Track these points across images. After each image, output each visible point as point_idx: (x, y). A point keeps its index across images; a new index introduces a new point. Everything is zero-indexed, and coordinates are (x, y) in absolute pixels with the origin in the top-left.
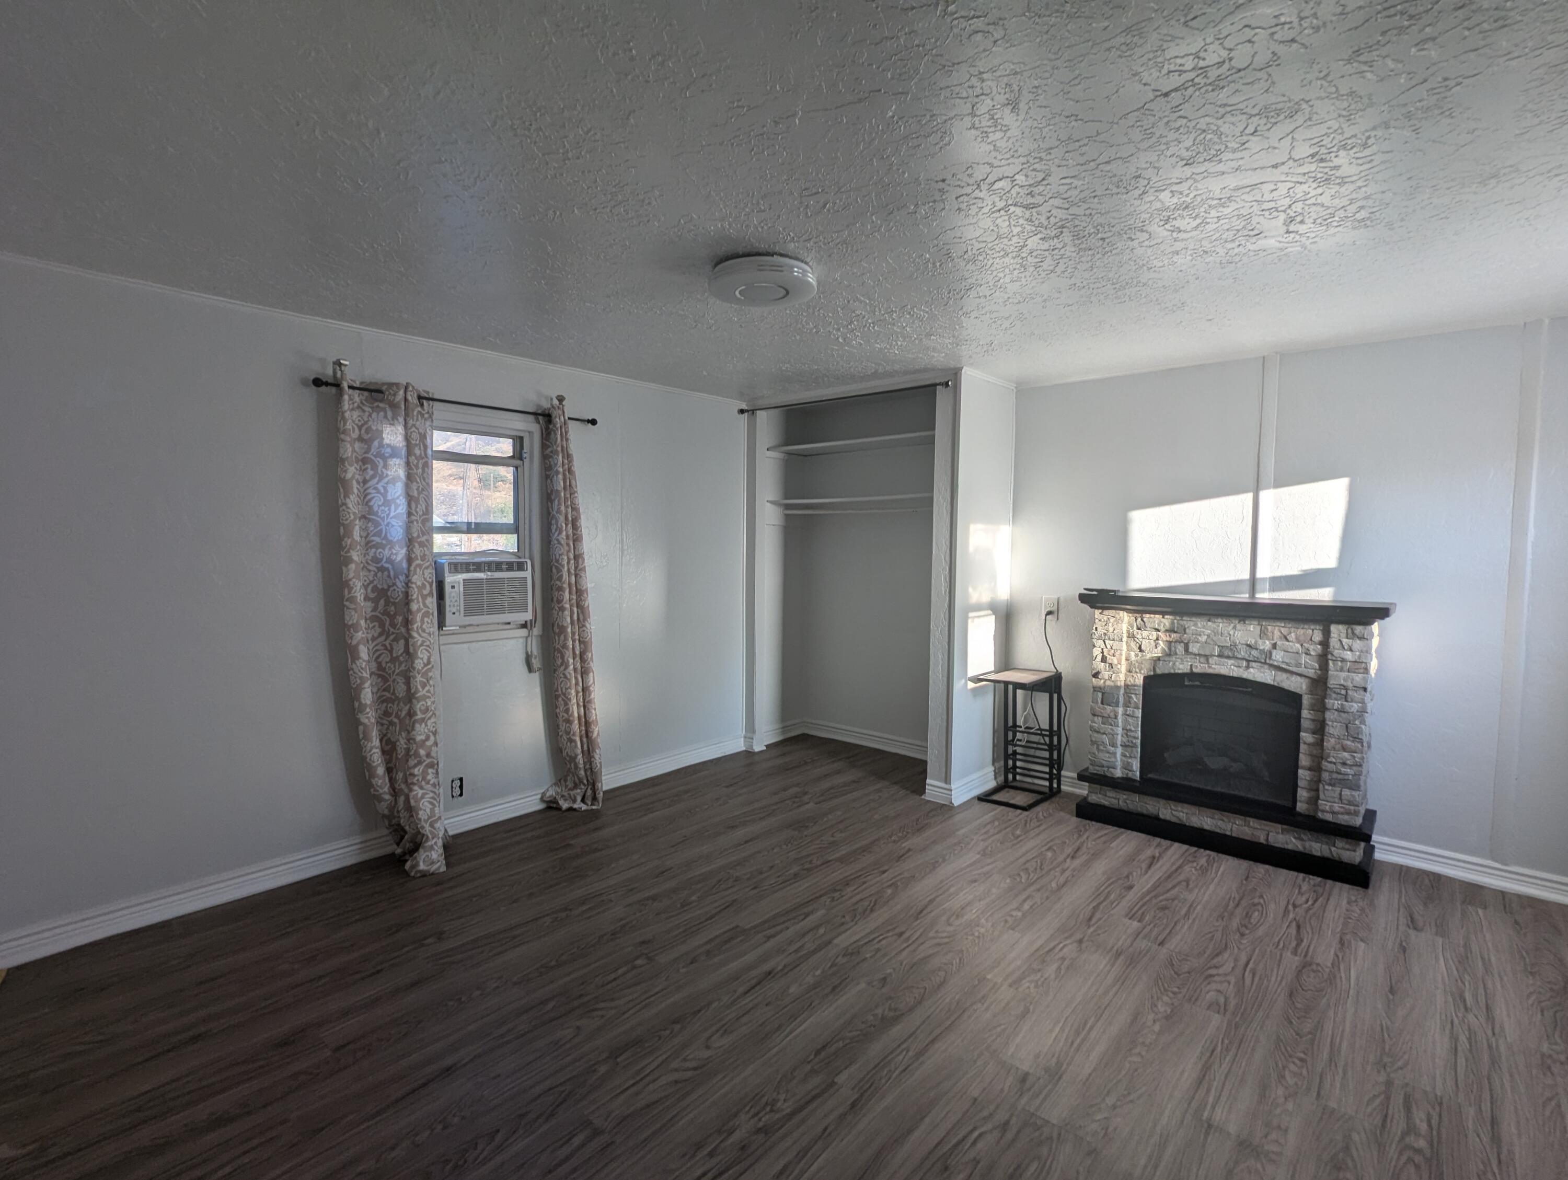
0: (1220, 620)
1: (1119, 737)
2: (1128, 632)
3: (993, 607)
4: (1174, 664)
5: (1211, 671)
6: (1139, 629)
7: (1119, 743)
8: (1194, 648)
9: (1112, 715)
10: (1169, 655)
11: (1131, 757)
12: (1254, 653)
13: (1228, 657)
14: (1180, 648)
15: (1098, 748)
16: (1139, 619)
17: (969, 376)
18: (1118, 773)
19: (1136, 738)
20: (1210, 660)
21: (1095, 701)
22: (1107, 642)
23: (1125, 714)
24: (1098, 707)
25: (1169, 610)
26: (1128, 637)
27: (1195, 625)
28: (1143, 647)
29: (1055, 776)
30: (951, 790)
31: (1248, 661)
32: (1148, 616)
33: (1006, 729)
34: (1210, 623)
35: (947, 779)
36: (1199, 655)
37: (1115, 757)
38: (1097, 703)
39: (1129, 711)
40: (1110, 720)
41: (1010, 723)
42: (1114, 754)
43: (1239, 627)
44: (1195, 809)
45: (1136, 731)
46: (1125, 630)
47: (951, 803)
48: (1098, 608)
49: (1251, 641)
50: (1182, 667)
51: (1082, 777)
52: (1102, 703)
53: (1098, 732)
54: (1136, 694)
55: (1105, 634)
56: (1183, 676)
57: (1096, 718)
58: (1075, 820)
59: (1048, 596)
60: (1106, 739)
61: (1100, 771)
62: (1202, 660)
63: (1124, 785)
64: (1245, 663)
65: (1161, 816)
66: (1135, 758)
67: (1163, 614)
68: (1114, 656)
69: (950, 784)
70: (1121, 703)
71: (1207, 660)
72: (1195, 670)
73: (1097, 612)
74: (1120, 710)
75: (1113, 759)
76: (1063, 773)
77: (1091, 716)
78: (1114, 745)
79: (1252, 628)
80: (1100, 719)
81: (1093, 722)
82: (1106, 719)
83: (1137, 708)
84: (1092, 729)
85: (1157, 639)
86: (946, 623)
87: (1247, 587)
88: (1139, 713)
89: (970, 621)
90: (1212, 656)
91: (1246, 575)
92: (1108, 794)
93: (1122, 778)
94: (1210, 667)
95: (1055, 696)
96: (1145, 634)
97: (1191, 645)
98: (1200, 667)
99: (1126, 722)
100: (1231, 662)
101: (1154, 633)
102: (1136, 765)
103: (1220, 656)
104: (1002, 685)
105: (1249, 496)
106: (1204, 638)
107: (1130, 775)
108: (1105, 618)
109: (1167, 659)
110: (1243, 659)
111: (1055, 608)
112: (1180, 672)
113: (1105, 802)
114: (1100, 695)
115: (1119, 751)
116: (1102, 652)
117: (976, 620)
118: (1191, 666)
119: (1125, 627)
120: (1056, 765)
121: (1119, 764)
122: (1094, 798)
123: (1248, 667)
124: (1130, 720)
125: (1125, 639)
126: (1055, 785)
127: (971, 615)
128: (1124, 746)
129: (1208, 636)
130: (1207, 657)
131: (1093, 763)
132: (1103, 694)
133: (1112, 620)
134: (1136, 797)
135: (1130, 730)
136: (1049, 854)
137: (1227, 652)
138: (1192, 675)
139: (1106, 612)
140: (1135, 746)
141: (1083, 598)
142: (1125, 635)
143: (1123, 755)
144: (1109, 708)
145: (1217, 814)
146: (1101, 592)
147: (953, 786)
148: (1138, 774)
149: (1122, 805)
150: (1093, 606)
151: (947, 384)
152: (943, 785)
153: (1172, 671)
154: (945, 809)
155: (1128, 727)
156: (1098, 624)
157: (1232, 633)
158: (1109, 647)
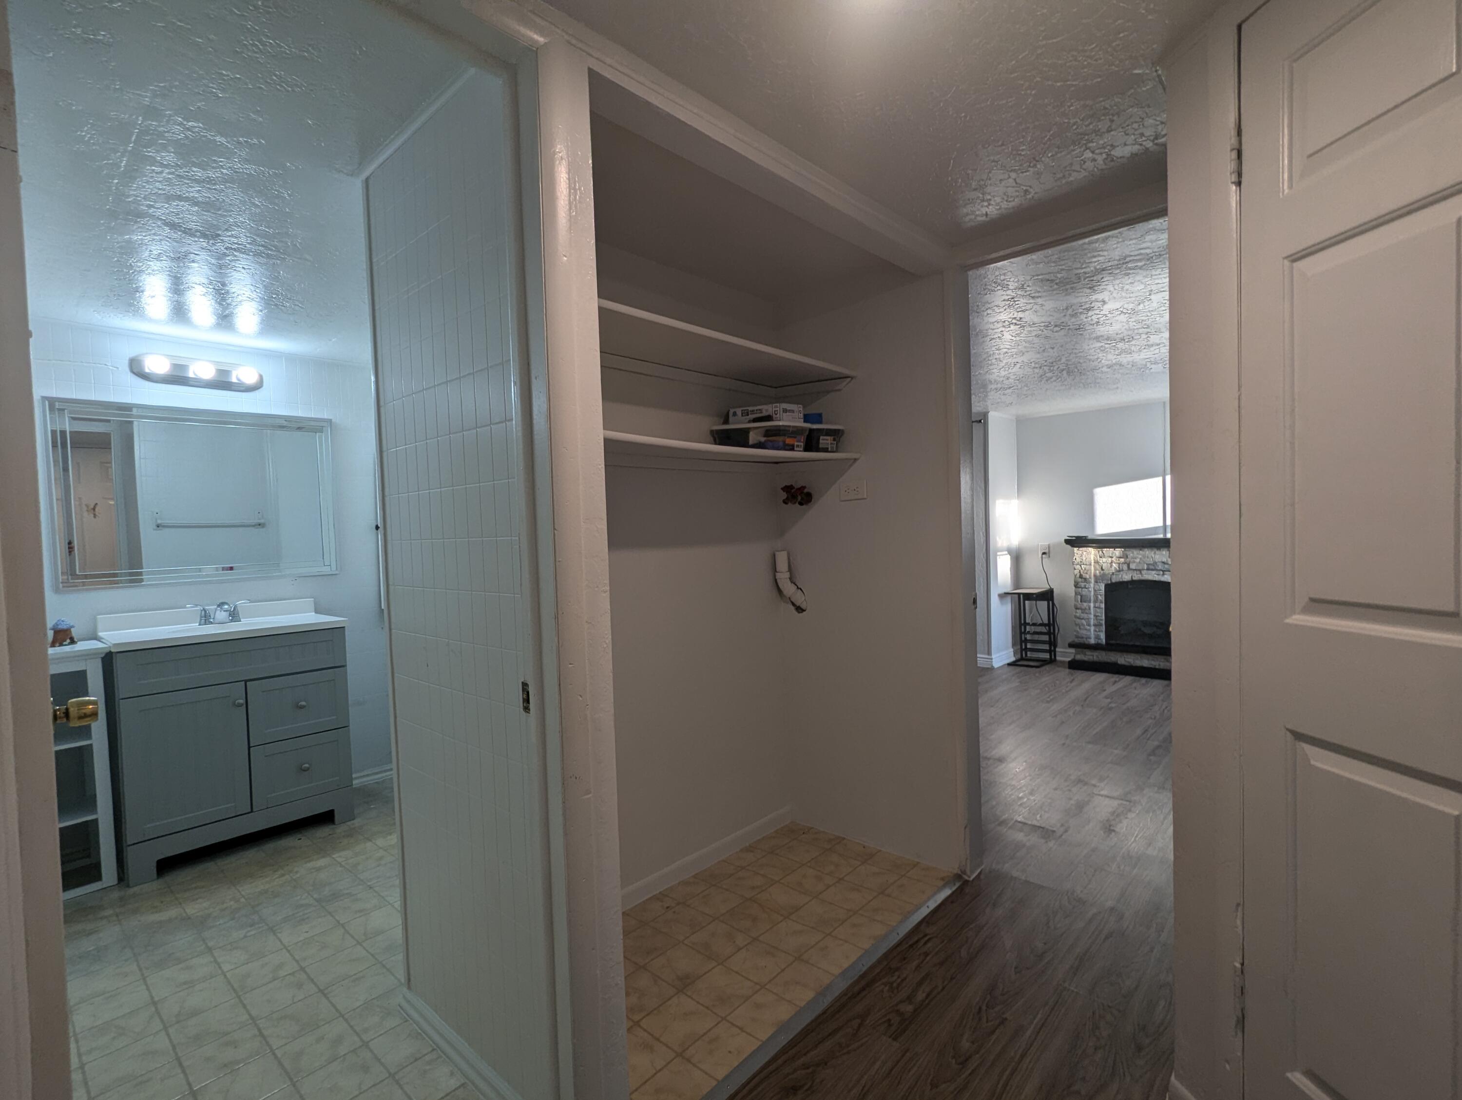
0: (1146, 549)
1: (1092, 620)
2: (1094, 560)
3: (1010, 551)
4: (1122, 576)
5: (1143, 578)
6: (1101, 557)
7: (1092, 623)
8: (1133, 566)
9: (1087, 608)
10: (1119, 571)
11: (1099, 631)
12: (1166, 566)
13: (1152, 570)
14: (1125, 567)
15: (1080, 629)
16: (1101, 552)
17: (993, 416)
18: (1092, 641)
19: (1102, 620)
20: (1143, 572)
21: (1076, 600)
22: (1082, 566)
23: (1095, 607)
24: (1079, 604)
25: (1118, 545)
26: (1095, 562)
27: (1133, 553)
28: (1103, 568)
29: (1052, 651)
30: (992, 659)
31: (1163, 571)
32: (1105, 549)
33: (1021, 625)
34: (1141, 552)
35: (989, 653)
36: (1136, 570)
37: (1091, 632)
38: (1078, 602)
39: (1097, 605)
40: (1086, 611)
41: (1023, 622)
42: (1089, 630)
43: (1157, 552)
44: (1138, 656)
45: (1102, 616)
46: (1092, 559)
47: (992, 666)
48: (1076, 547)
49: (1164, 560)
50: (1127, 577)
51: (1071, 645)
52: (1081, 602)
53: (1079, 618)
54: (1101, 595)
55: (1081, 562)
56: (1127, 583)
57: (1078, 611)
58: (1067, 670)
59: (1043, 543)
60: (1084, 622)
61: (1081, 641)
62: (1138, 572)
63: (1096, 647)
64: (1161, 573)
65: (1119, 662)
66: (1102, 631)
67: (1115, 548)
68: (1087, 573)
69: (991, 655)
70: (1092, 601)
71: (1141, 573)
72: (1134, 578)
73: (1076, 549)
74: (1092, 605)
75: (1088, 633)
76: (1057, 649)
77: (1075, 610)
78: (1089, 625)
79: (1164, 553)
80: (1080, 611)
81: (1076, 612)
82: (1084, 611)
83: (1101, 602)
84: (1076, 617)
85: (1112, 562)
86: (984, 561)
87: (1162, 530)
88: (1103, 606)
89: (998, 557)
90: (1144, 570)
91: (1161, 524)
92: (1087, 653)
93: (1095, 644)
94: (1142, 576)
95: (1051, 602)
96: (1104, 560)
97: (1131, 565)
98: (1137, 577)
99: (1095, 612)
100: (1154, 572)
101: (1110, 559)
102: (1103, 636)
103: (1148, 569)
104: (1017, 596)
105: (1160, 479)
106: (1138, 560)
107: (1100, 641)
108: (1081, 552)
109: (1118, 573)
110: (1161, 570)
111: (1047, 551)
112: (1125, 580)
113: (1086, 658)
114: (1079, 597)
115: (1092, 628)
116: (1080, 572)
117: (1001, 557)
118: (1132, 576)
119: (1092, 557)
120: (1053, 643)
121: (1093, 636)
122: (1079, 657)
123: (1163, 574)
124: (1098, 610)
125: (1093, 564)
126: (1053, 657)
127: (998, 553)
128: (1095, 625)
129: (1141, 559)
130: (1140, 571)
131: (1077, 637)
132: (1081, 596)
133: (1084, 553)
134: (1103, 653)
135: (1098, 616)
136: (1058, 682)
137: (1151, 567)
138: (1132, 582)
139: (1081, 549)
140: (1101, 625)
141: (1068, 542)
142: (1093, 561)
143: (1095, 631)
144: (1085, 604)
145: (1150, 657)
146: (1078, 538)
147: (993, 656)
148: (1104, 641)
149: (1095, 659)
150: (1073, 546)
151: (980, 421)
152: (987, 657)
153: (1121, 580)
154: (989, 670)
155: (1097, 614)
156: (1076, 556)
157: (1153, 556)
158: (1083, 569)
